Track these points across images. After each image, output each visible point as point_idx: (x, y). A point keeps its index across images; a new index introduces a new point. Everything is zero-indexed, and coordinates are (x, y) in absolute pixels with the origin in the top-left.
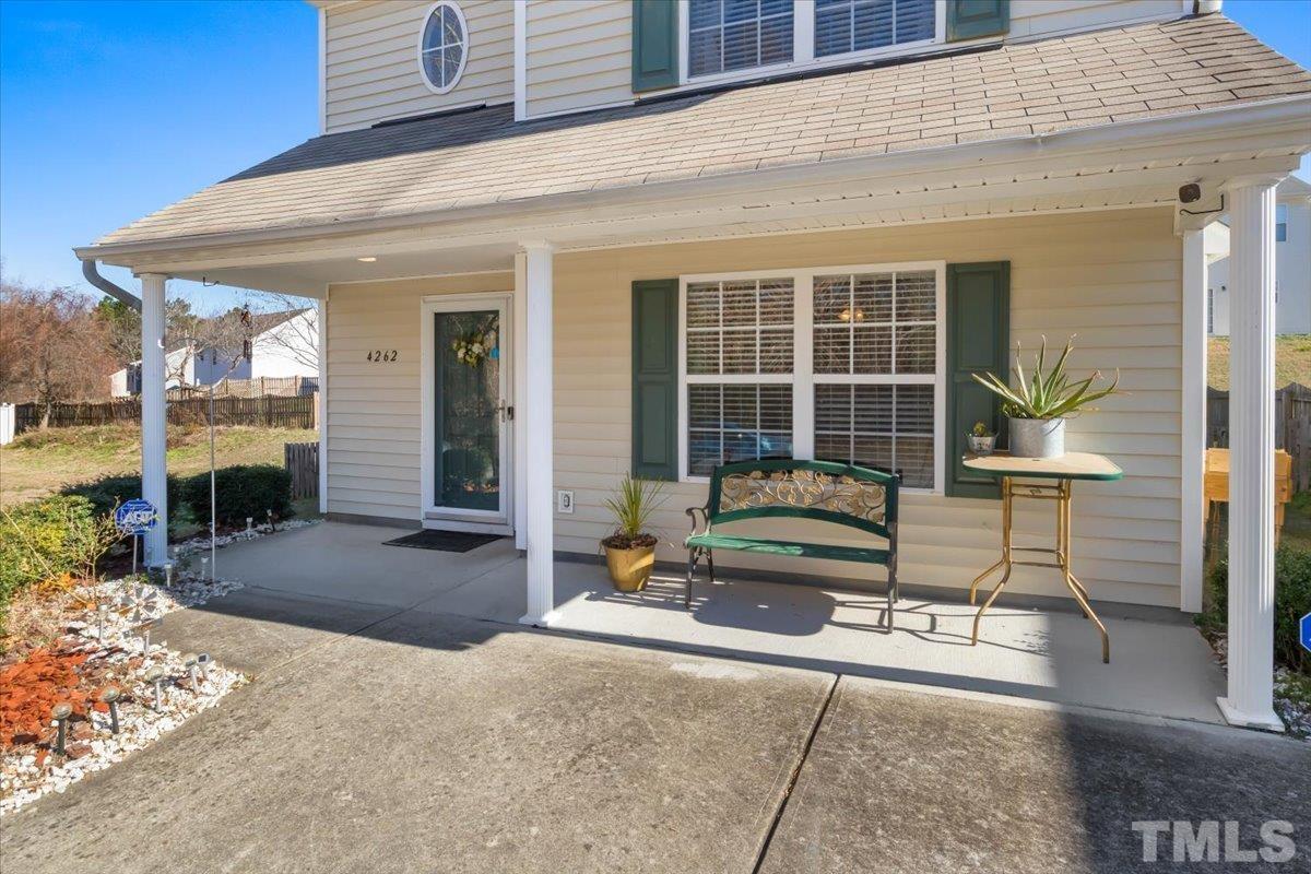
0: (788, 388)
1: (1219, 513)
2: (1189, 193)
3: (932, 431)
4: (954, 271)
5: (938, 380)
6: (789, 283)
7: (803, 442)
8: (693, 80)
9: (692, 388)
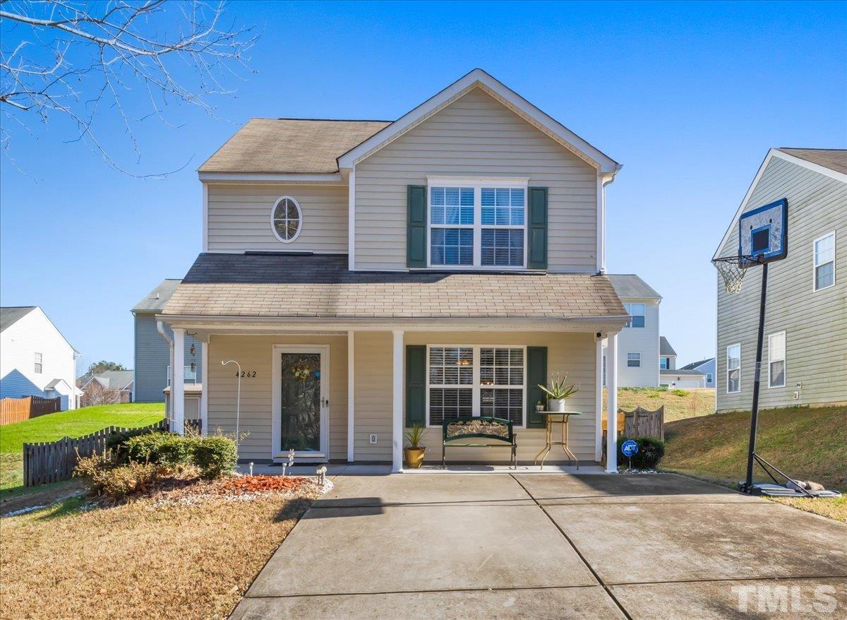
0: (471, 390)
1: (605, 432)
2: (599, 335)
3: (522, 406)
4: (529, 349)
5: (524, 387)
6: (471, 350)
7: (476, 410)
8: (433, 266)
9: (431, 390)
